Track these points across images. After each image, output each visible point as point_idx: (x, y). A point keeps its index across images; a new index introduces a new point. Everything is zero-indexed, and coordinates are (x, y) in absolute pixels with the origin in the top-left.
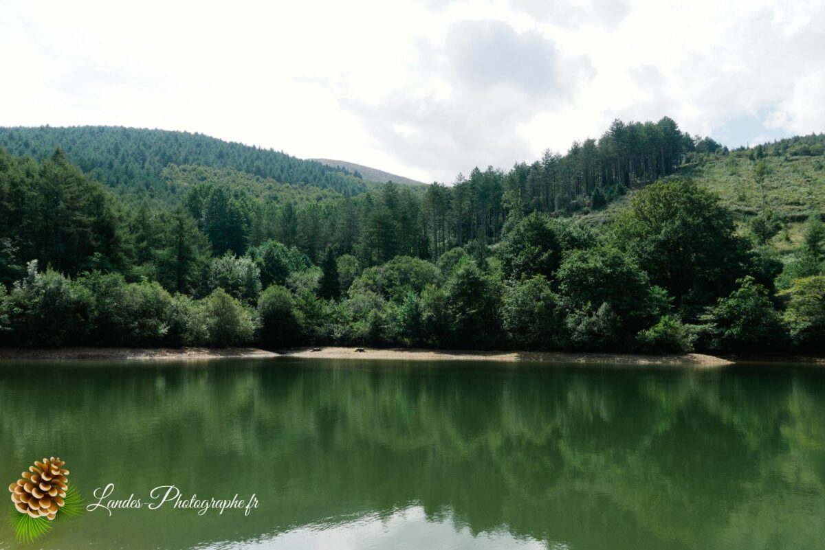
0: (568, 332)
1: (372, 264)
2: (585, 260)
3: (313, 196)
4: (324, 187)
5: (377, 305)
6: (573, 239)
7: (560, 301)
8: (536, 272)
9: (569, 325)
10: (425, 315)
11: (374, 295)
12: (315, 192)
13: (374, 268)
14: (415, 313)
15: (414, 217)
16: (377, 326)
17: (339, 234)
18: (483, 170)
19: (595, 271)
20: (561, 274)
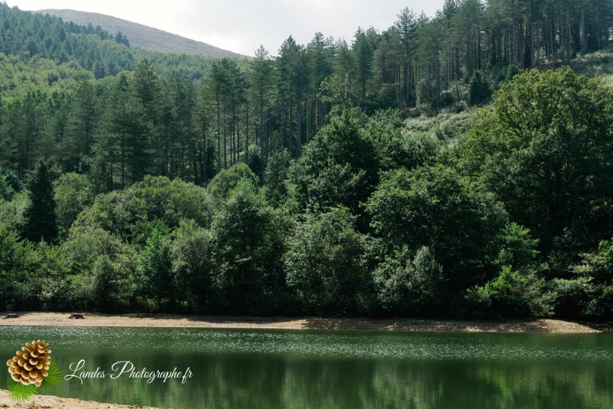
1: (111, 187)
2: (406, 186)
3: (44, 74)
4: (63, 59)
5: (110, 251)
6: (403, 154)
7: (368, 244)
9: (377, 280)
10: (177, 264)
11: (106, 234)
12: (46, 67)
13: (114, 194)
14: (162, 262)
16: (107, 281)
17: (70, 140)
19: (418, 202)
20: (372, 205)
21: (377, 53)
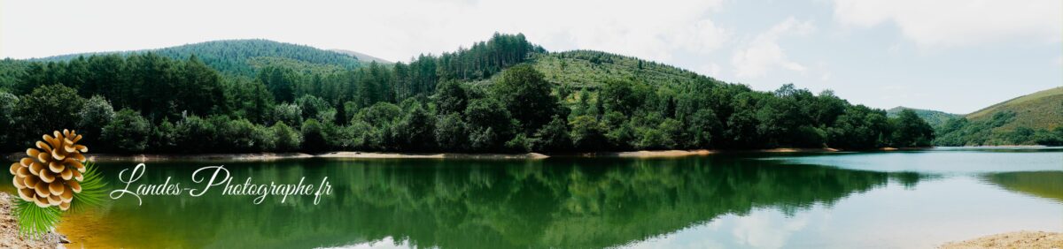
0: (470, 143)
1: (364, 106)
2: (479, 105)
3: (330, 70)
4: (336, 64)
5: (367, 129)
6: (474, 94)
7: (466, 126)
8: (454, 110)
9: (471, 139)
10: (394, 134)
11: (365, 123)
12: (331, 67)
13: (365, 109)
14: (388, 134)
15: (387, 80)
16: (368, 139)
17: (345, 90)
18: (426, 55)
19: (484, 111)
20: (467, 111)
21: (450, 60)
